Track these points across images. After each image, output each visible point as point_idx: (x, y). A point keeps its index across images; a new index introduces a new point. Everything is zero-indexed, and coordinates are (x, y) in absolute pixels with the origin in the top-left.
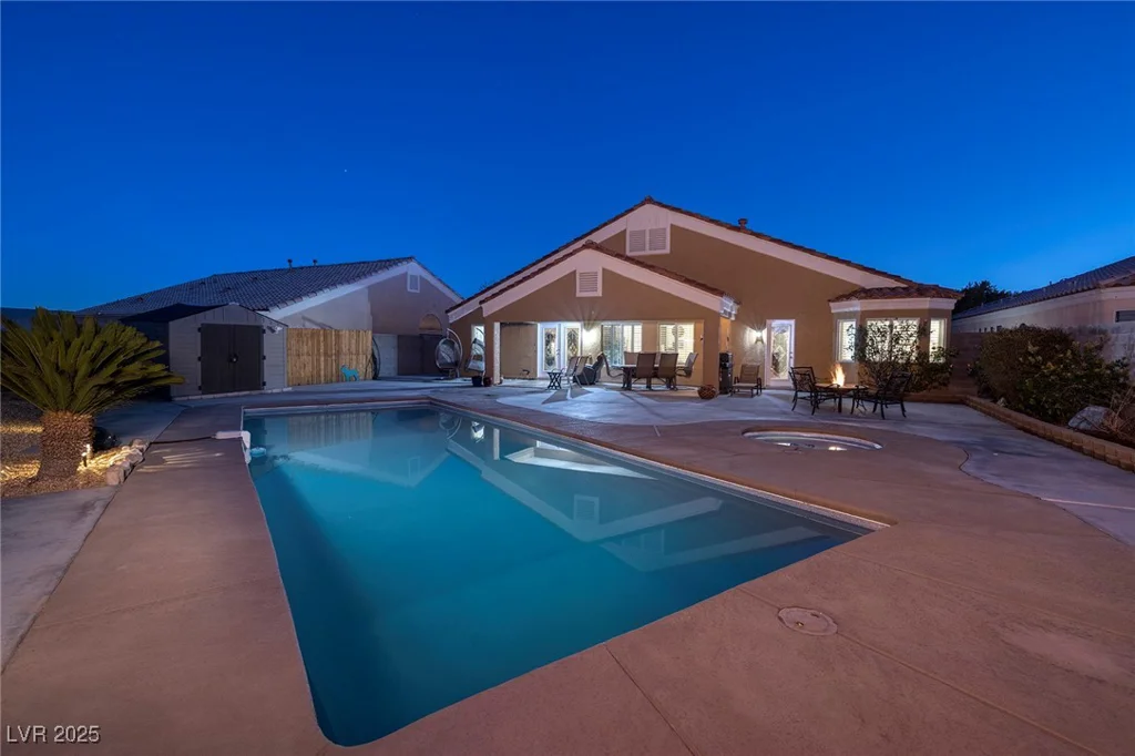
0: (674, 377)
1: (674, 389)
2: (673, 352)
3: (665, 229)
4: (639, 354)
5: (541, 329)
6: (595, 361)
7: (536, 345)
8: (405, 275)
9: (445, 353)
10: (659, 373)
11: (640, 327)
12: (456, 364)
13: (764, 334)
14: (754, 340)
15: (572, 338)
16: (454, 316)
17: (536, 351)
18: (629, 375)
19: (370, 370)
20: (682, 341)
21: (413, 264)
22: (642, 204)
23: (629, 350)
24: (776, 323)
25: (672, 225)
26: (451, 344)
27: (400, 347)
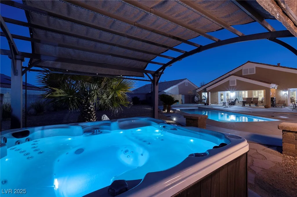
0: (257, 103)
1: (258, 106)
2: (257, 97)
3: (254, 68)
4: (247, 98)
5: (219, 93)
6: (234, 100)
7: (218, 96)
8: (185, 82)
9: (196, 99)
10: (253, 102)
11: (247, 92)
12: (199, 101)
13: (287, 92)
14: (284, 94)
15: (227, 95)
16: (198, 91)
17: (218, 98)
18: (244, 103)
19: (181, 102)
20: (260, 95)
21: (187, 80)
22: (247, 63)
23: (244, 97)
24: (291, 89)
25: (256, 67)
26: (198, 97)
27: (185, 98)
